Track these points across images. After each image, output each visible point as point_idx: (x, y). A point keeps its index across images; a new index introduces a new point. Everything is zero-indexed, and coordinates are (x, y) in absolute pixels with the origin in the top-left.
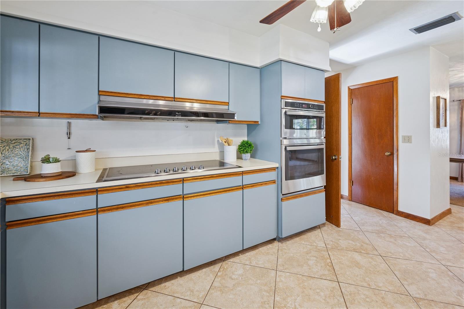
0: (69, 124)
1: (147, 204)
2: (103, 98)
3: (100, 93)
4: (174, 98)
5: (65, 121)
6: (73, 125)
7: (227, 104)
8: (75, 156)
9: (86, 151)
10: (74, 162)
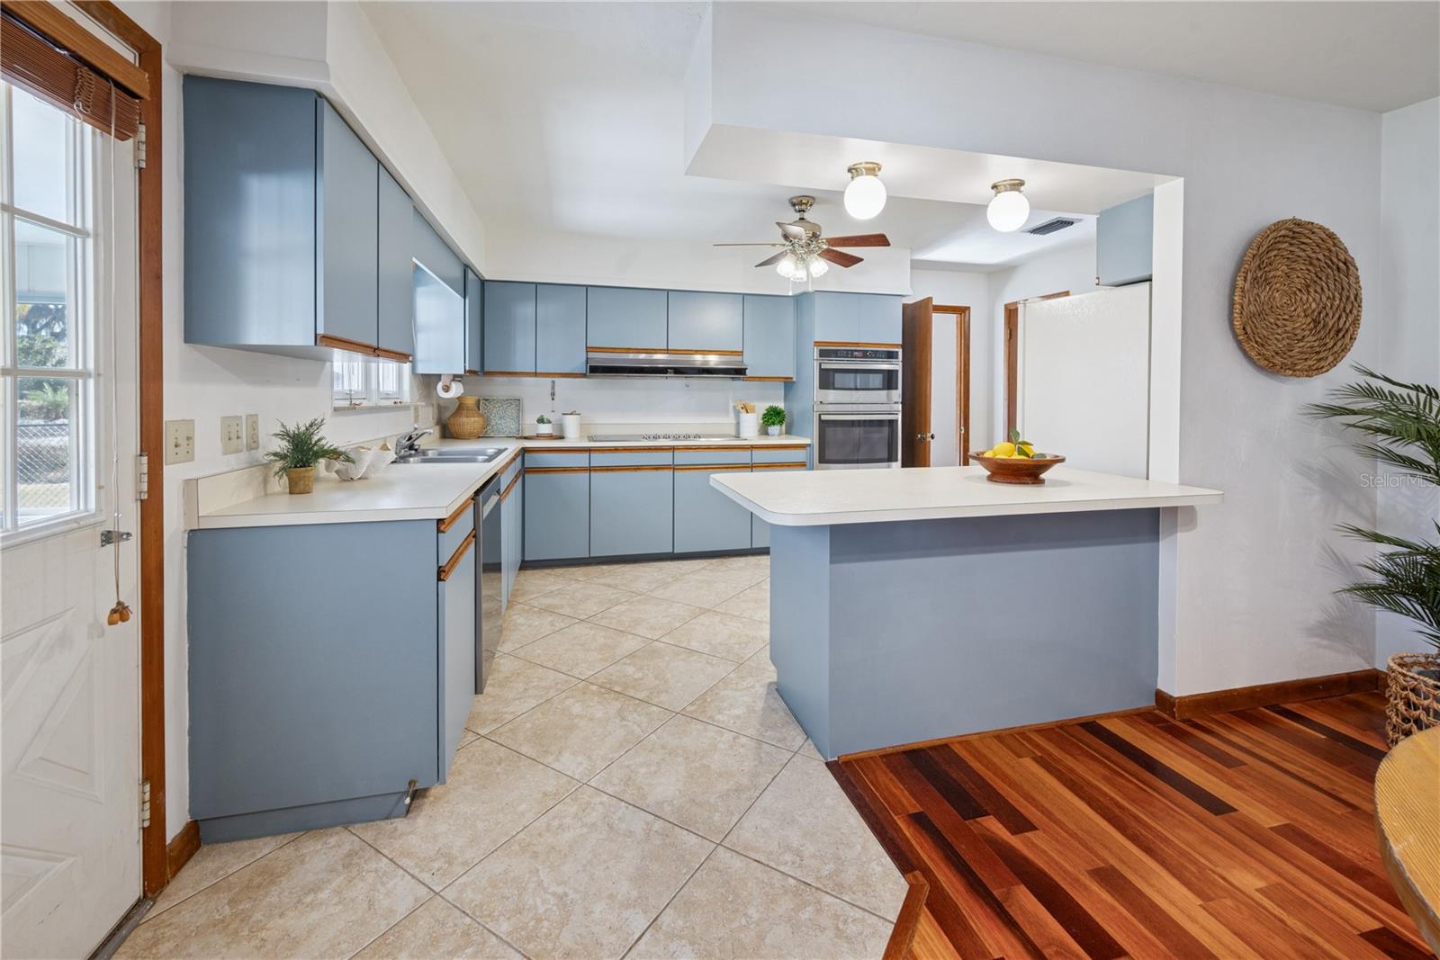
0: (553, 382)
1: (635, 469)
2: (591, 355)
3: (588, 349)
4: (668, 350)
5: (549, 380)
6: (556, 384)
7: (741, 353)
8: (561, 420)
9: (571, 414)
10: (561, 427)
